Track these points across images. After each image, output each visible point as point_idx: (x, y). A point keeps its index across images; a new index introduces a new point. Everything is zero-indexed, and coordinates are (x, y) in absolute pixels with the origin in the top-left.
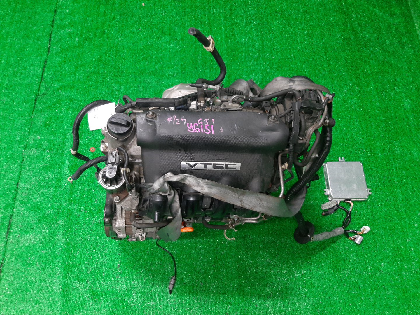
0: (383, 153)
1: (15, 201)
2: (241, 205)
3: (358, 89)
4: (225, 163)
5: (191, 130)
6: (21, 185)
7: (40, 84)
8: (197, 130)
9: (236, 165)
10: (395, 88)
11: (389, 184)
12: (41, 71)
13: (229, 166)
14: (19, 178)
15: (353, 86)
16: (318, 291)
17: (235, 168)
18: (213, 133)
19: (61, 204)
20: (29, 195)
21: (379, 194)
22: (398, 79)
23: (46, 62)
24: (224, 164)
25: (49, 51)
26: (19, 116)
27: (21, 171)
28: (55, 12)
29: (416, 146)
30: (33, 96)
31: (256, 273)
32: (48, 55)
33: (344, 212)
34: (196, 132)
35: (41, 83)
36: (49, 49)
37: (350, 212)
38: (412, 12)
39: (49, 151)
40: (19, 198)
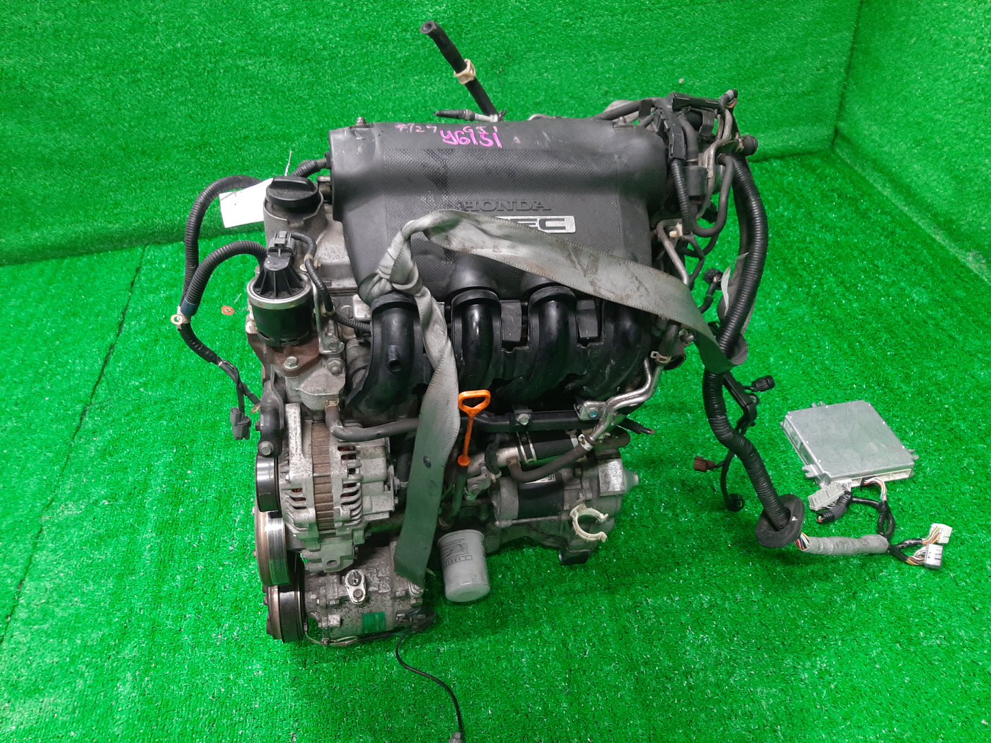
0: (909, 383)
1: (8, 623)
2: (595, 291)
3: (802, 291)
4: (539, 218)
5: (450, 139)
6: (29, 585)
7: (96, 386)
8: (464, 141)
9: (563, 220)
10: (882, 277)
11: (952, 436)
12: (101, 362)
13: (548, 224)
14: (27, 570)
15: (790, 287)
16: (880, 704)
17: (564, 228)
18: (499, 145)
19: (131, 610)
20: (48, 603)
21: (939, 460)
22: (880, 263)
23: (112, 347)
24: (536, 220)
25: (120, 330)
26: (40, 447)
27: (32, 556)
28: (138, 270)
29: (976, 360)
30: (79, 408)
31: (690, 687)
32: (118, 335)
33: (870, 509)
34: (462, 143)
35: (98, 383)
36: (121, 325)
37: (885, 502)
38: (860, 170)
39: (109, 501)
40: (22, 614)
